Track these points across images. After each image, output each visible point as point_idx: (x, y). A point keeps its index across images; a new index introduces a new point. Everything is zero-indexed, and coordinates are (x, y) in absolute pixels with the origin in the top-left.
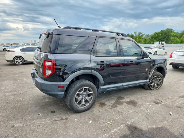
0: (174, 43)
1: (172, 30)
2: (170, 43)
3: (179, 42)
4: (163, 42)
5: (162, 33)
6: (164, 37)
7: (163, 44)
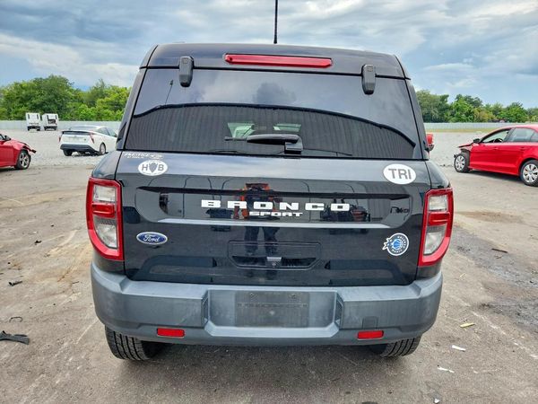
0: (82, 119)
1: (65, 81)
2: (71, 120)
3: (92, 117)
4: (52, 116)
5: (39, 88)
6: (50, 101)
7: (54, 121)
